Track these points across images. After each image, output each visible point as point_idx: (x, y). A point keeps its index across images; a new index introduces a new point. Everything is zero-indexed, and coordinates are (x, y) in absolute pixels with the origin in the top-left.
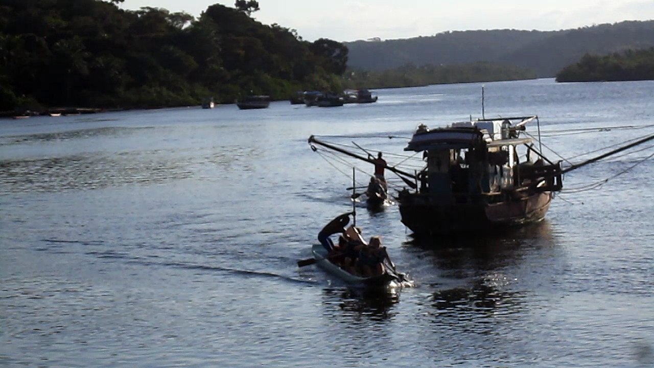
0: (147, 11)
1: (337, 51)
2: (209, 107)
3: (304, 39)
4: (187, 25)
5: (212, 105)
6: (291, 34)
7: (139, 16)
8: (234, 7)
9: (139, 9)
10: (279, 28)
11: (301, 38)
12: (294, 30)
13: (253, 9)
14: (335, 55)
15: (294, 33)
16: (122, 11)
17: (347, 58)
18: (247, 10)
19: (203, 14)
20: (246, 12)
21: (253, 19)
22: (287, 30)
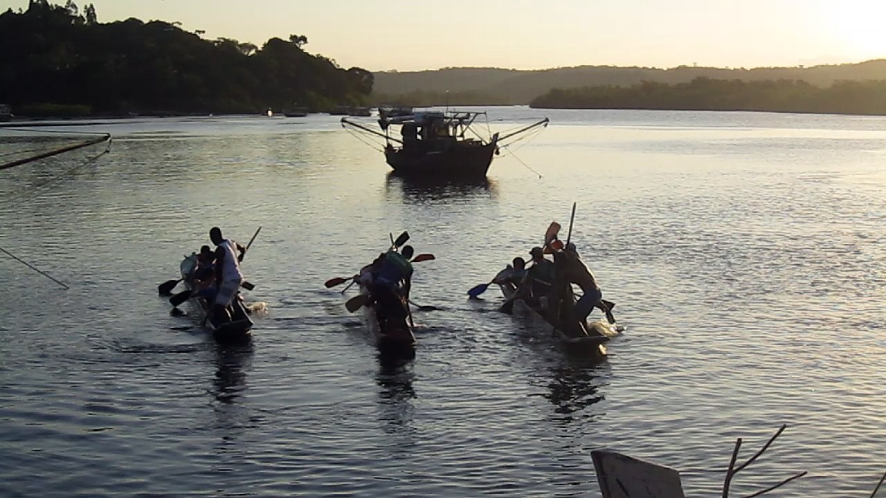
0: (222, 41)
1: (365, 77)
2: (267, 115)
3: (341, 67)
4: (253, 52)
5: (270, 113)
6: (330, 62)
7: (216, 44)
8: (289, 40)
9: (217, 40)
10: (322, 57)
11: (338, 66)
12: (333, 60)
13: (302, 42)
14: (364, 79)
15: (333, 62)
16: (202, 40)
17: (372, 82)
18: (298, 42)
19: (265, 45)
20: (297, 44)
21: (302, 50)
22: (328, 60)
